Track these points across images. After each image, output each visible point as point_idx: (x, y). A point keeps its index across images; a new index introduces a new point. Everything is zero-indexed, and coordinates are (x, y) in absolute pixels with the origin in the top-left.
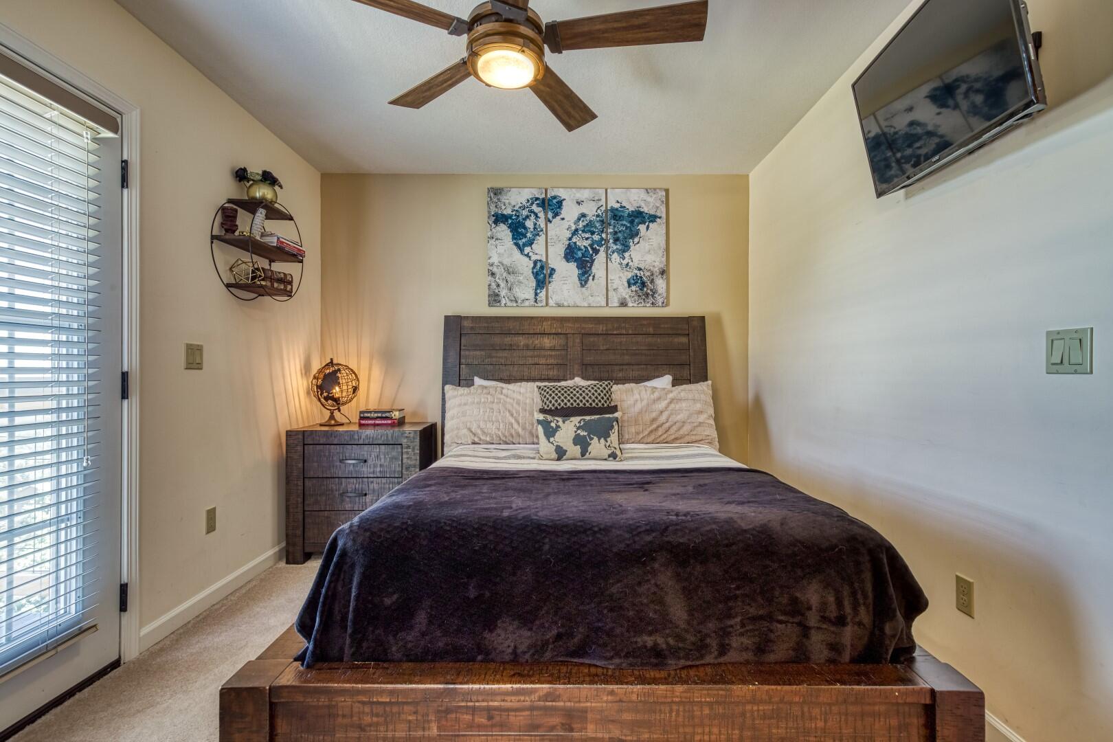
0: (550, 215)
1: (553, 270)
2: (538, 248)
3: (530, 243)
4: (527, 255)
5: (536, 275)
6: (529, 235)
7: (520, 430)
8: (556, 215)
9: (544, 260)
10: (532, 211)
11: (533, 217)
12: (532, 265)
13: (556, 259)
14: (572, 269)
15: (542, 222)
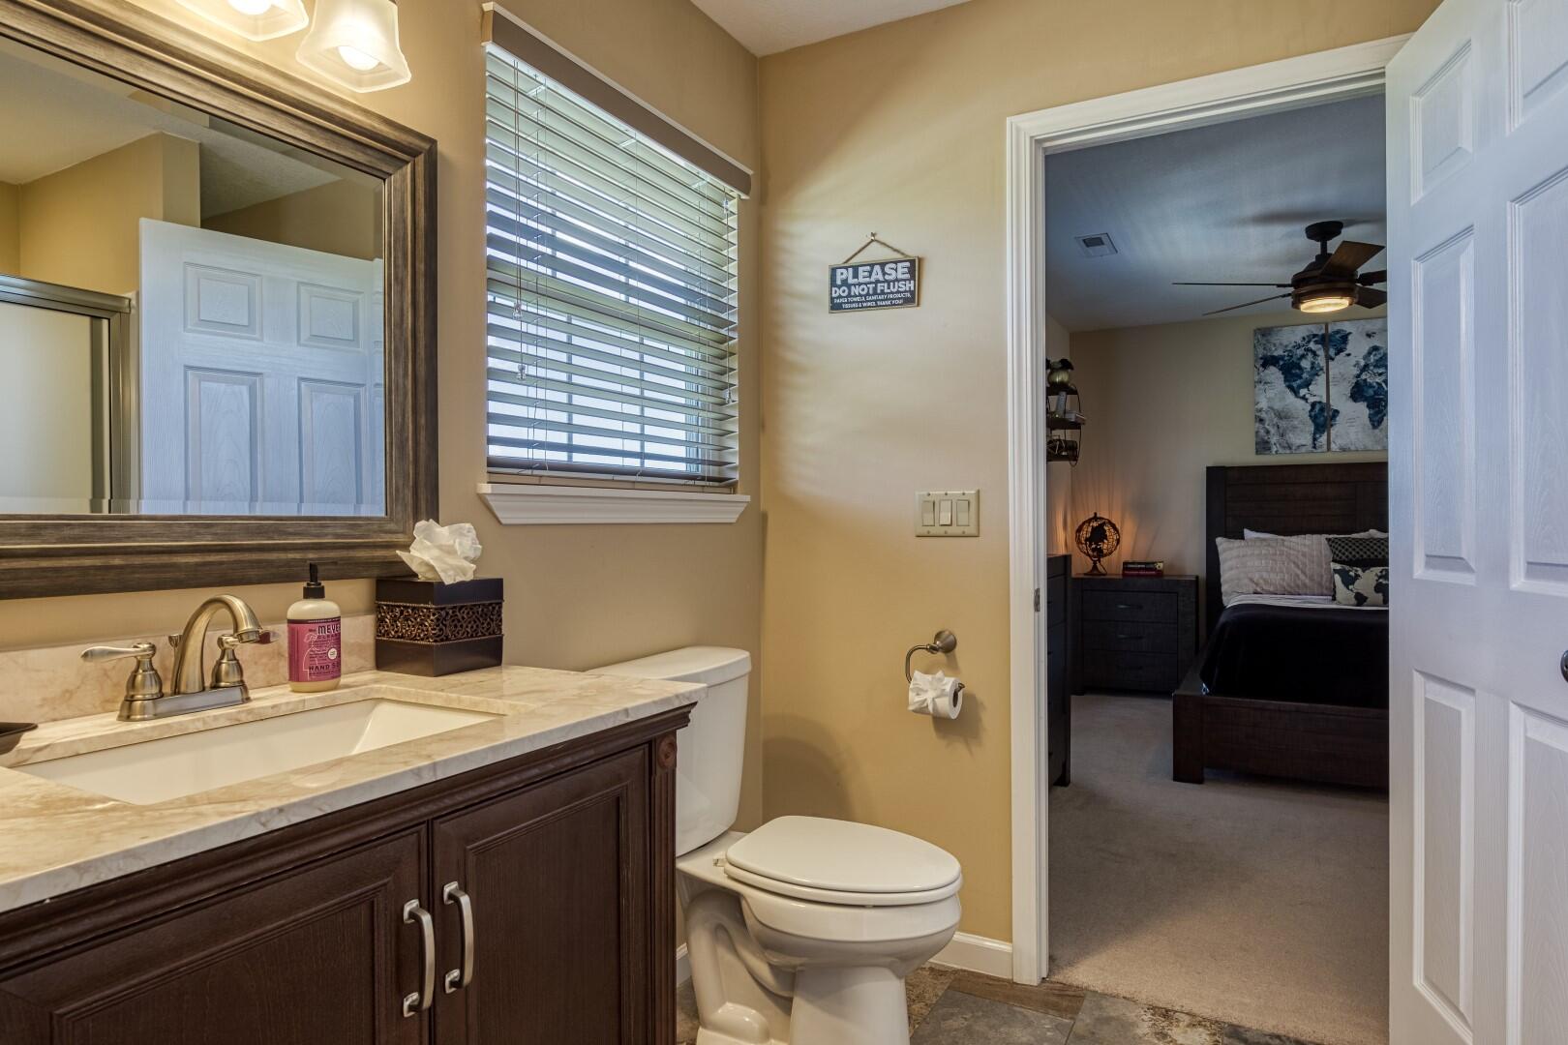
0: (1332, 352)
1: (1336, 412)
2: (1317, 391)
3: (1307, 384)
4: (1304, 398)
5: (1314, 418)
6: (1305, 375)
7: (1307, 581)
8: (1339, 351)
9: (1324, 401)
10: (1308, 350)
11: (1310, 355)
12: (1309, 408)
13: (1340, 400)
14: (1362, 410)
15: (1321, 361)
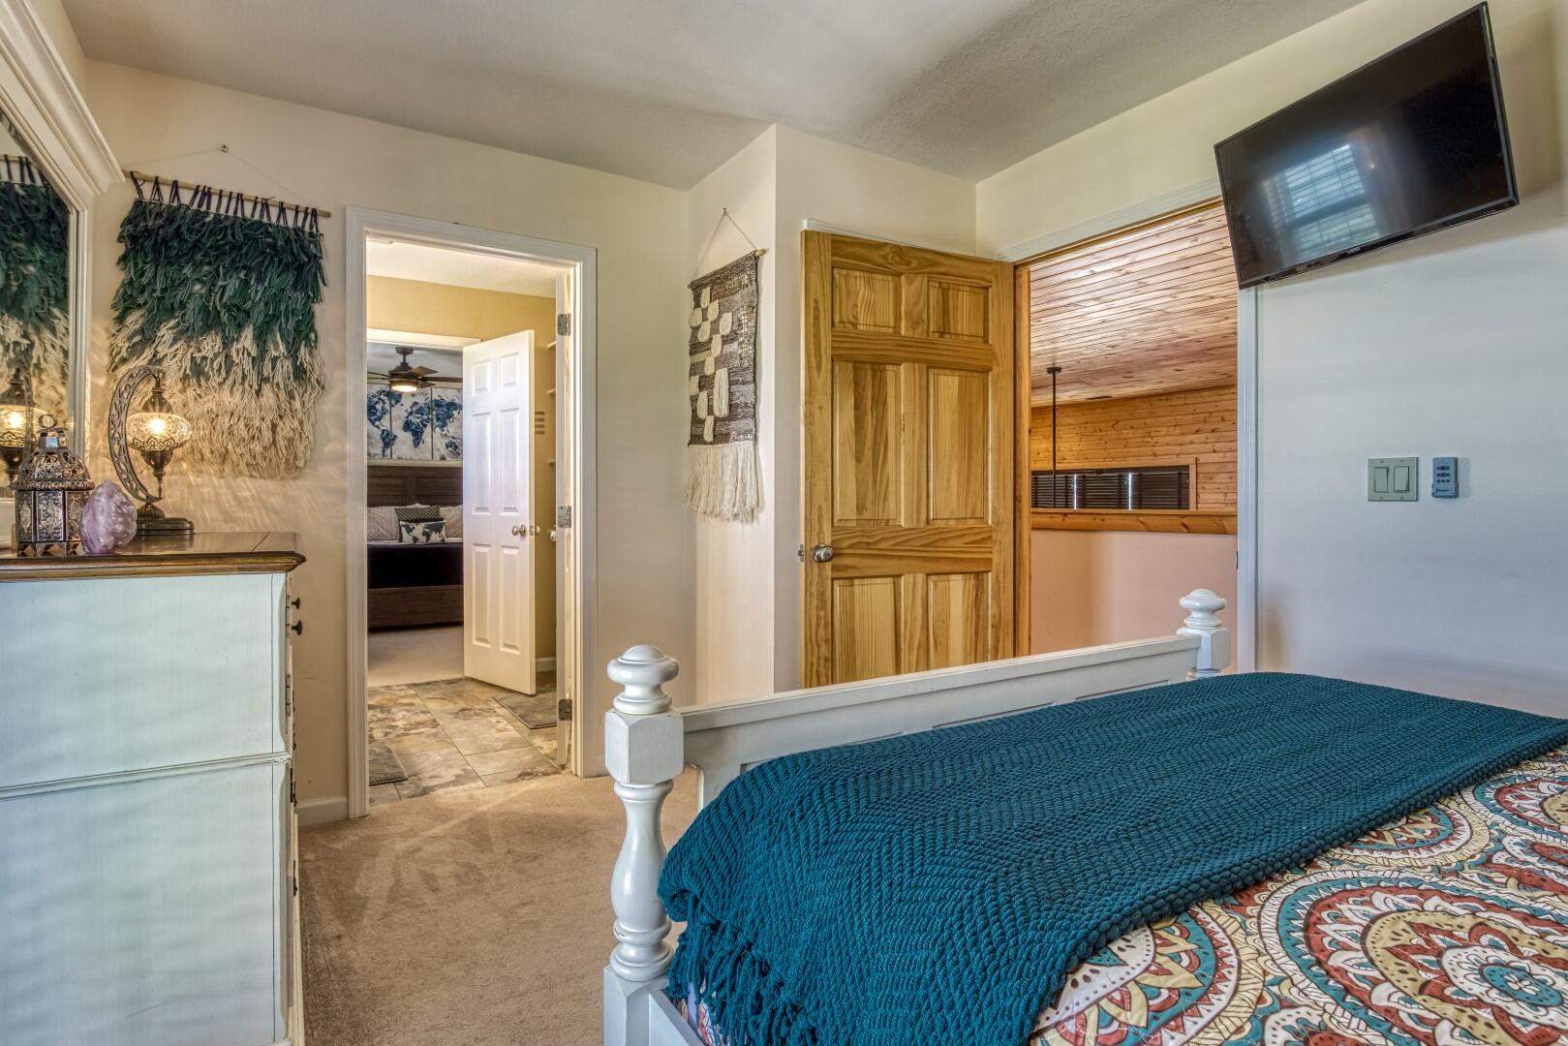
0: (393, 402)
1: (395, 436)
2: (385, 423)
3: (379, 419)
4: (377, 427)
5: (383, 439)
6: (378, 414)
7: (384, 532)
8: (397, 402)
9: (389, 429)
10: (380, 399)
11: (381, 403)
12: (380, 433)
13: (397, 430)
14: (408, 437)
15: (387, 406)
